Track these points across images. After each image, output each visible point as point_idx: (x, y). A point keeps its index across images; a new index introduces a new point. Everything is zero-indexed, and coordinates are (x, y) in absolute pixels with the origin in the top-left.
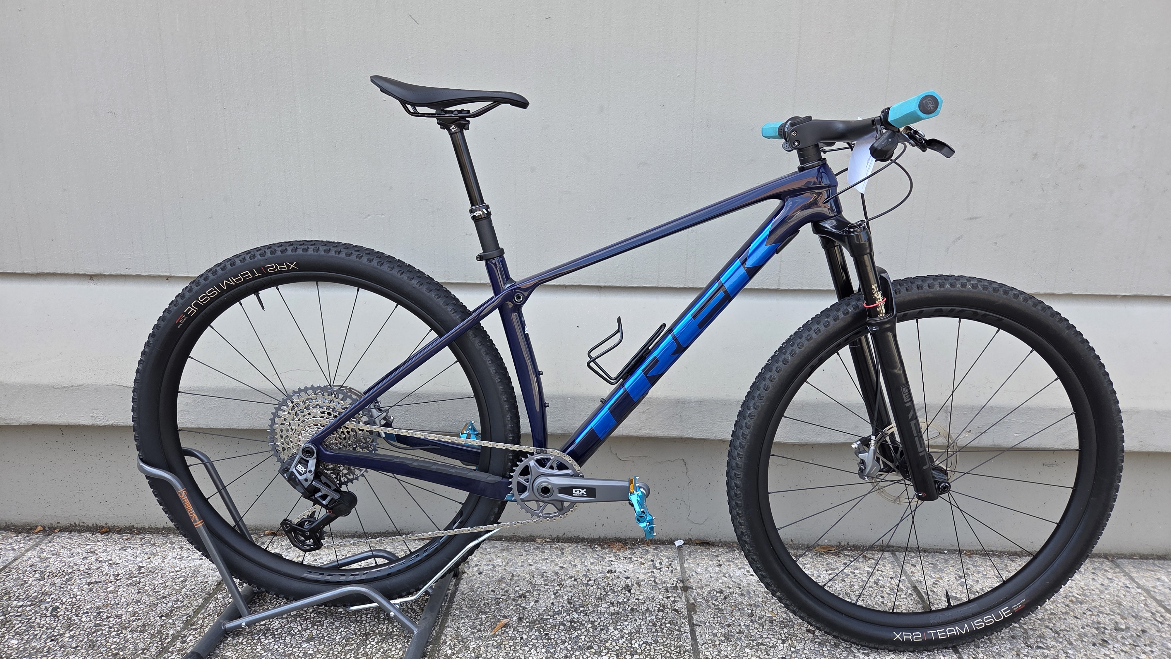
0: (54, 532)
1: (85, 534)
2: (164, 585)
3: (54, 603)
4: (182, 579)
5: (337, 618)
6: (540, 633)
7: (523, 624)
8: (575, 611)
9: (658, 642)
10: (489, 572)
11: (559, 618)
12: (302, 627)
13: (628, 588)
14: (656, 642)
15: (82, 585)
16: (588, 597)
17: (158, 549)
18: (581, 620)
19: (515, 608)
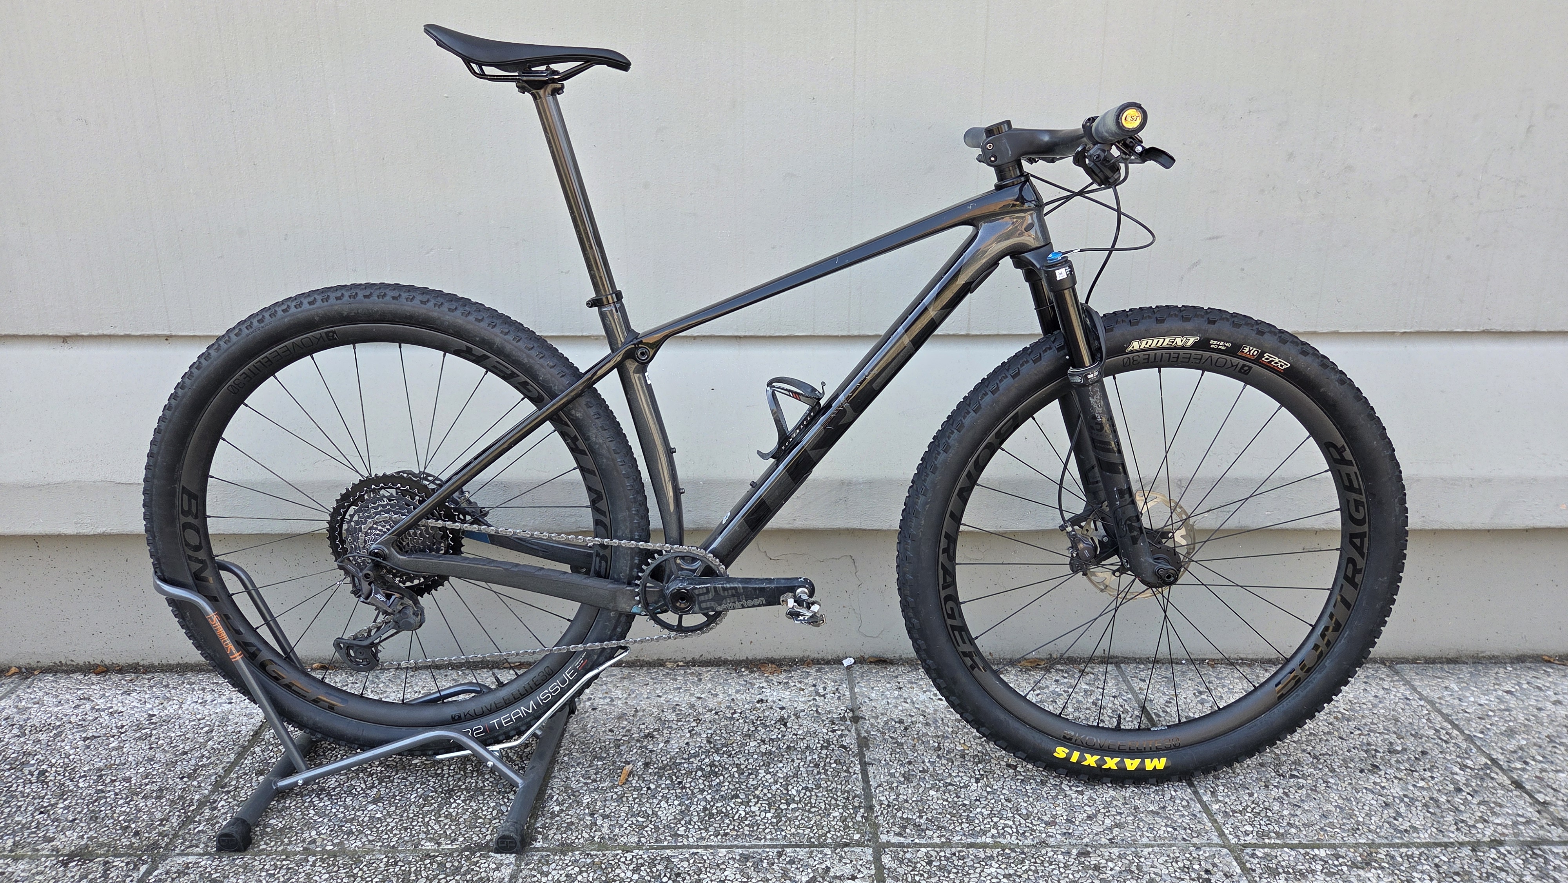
0: (33, 674)
1: (75, 676)
2: (183, 737)
3: (41, 766)
4: (206, 729)
5: (411, 772)
6: (672, 781)
7: (650, 771)
8: (716, 752)
9: (821, 787)
10: (606, 707)
11: (696, 762)
12: (366, 785)
13: (783, 721)
14: (818, 786)
15: (75, 741)
16: (732, 734)
17: (173, 691)
18: (723, 764)
19: (639, 751)
